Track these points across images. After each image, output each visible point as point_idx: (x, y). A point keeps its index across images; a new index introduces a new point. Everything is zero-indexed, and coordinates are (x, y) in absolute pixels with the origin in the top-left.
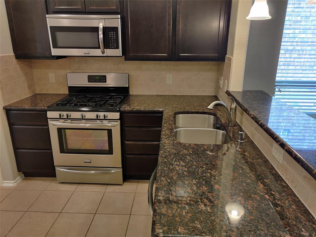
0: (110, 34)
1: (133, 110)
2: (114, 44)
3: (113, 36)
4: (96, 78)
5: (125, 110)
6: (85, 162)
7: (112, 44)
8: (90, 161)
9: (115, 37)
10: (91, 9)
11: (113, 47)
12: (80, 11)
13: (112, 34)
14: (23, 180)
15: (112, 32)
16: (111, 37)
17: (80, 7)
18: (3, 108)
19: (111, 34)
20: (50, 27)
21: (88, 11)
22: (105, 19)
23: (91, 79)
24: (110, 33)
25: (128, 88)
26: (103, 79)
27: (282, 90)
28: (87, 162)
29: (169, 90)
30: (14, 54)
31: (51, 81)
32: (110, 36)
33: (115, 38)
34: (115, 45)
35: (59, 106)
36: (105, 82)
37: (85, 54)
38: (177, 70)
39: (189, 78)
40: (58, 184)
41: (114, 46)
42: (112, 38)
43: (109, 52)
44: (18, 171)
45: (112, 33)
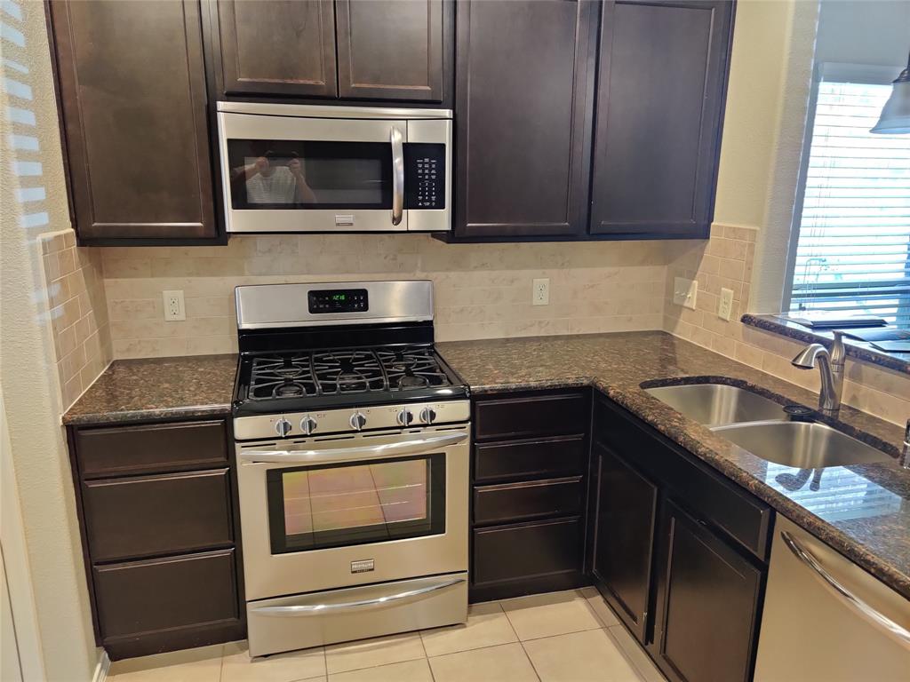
0: (420, 166)
1: (507, 389)
2: (430, 195)
3: (430, 171)
4: (336, 298)
5: (486, 391)
6: (353, 572)
7: (424, 195)
8: (371, 565)
9: (433, 174)
10: (354, 88)
11: (428, 204)
12: (324, 93)
13: (427, 166)
14: (111, 673)
15: (427, 160)
16: (424, 174)
17: (322, 83)
18: (61, 423)
19: (423, 163)
20: (229, 141)
21: (345, 96)
22: (407, 120)
23: (321, 300)
24: (420, 163)
25: (432, 321)
26: (357, 299)
27: (807, 305)
28: (362, 571)
29: (540, 322)
30: (72, 230)
31: (169, 317)
32: (420, 171)
33: (434, 177)
34: (433, 198)
35: (270, 394)
36: (366, 308)
37: (338, 224)
38: (563, 264)
39: (592, 287)
40: (252, 662)
41: (430, 200)
42: (427, 177)
43: (415, 219)
44: (97, 646)
45: (427, 163)
